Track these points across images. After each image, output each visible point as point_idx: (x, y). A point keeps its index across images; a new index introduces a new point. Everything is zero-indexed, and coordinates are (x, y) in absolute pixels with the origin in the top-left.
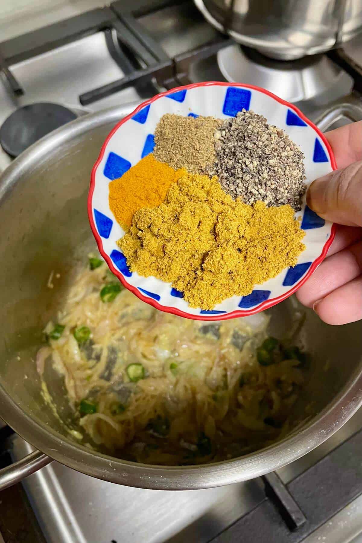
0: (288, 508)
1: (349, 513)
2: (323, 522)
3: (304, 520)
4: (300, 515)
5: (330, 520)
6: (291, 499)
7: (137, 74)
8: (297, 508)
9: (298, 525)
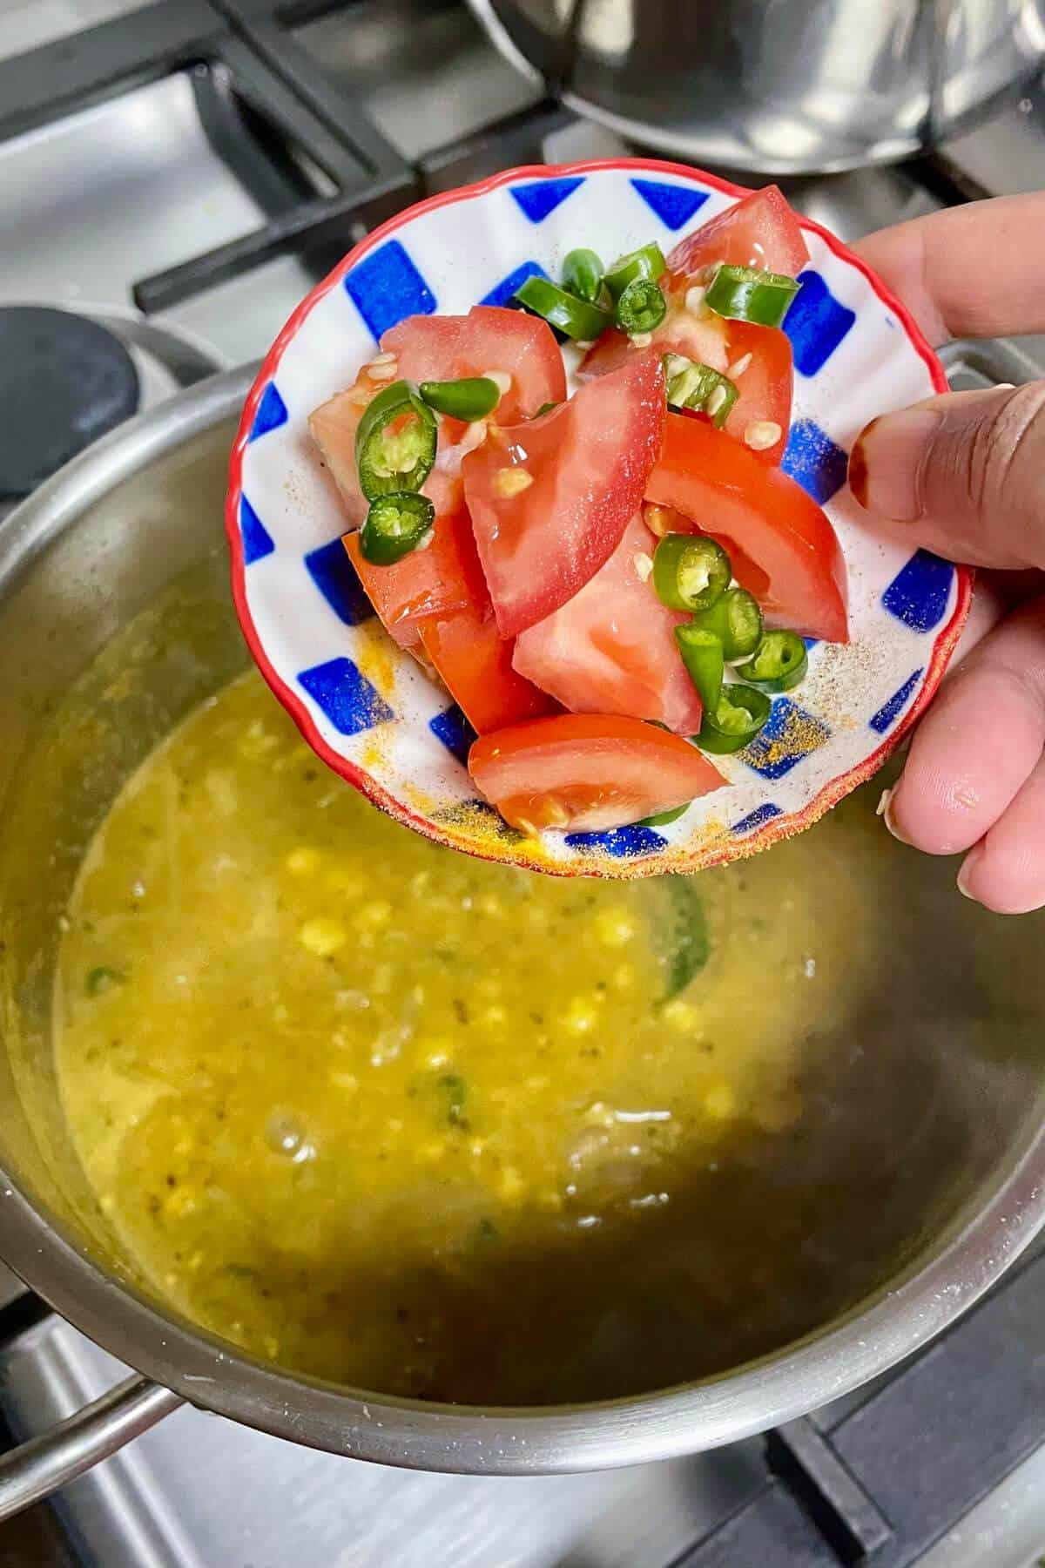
0: (838, 1502)
1: (1005, 1505)
2: (937, 1533)
3: (885, 1535)
4: (874, 1520)
5: (955, 1529)
6: (845, 1476)
7: (307, 216)
8: (864, 1501)
9: (869, 1547)
